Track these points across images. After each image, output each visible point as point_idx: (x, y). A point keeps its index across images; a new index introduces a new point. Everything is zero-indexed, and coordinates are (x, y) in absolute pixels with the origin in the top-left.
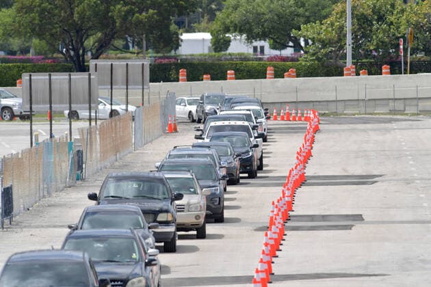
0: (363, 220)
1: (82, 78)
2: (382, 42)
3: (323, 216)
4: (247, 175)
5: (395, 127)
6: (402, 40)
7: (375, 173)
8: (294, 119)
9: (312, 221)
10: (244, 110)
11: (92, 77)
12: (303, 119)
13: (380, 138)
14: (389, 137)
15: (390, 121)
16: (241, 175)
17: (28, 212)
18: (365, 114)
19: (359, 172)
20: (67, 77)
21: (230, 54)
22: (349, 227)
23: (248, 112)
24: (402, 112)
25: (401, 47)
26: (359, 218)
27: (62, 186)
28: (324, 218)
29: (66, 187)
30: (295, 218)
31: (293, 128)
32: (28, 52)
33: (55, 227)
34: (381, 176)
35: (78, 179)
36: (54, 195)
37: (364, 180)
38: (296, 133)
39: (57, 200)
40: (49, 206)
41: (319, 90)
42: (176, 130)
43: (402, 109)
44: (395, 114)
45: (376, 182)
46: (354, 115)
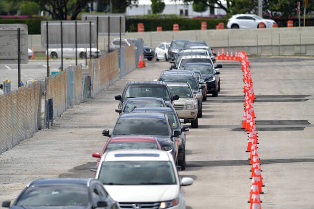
0: (310, 124)
1: (85, 25)
2: (285, 5)
3: (279, 122)
4: (211, 94)
5: (304, 64)
6: (299, 3)
7: (304, 93)
8: (228, 59)
9: (272, 124)
10: (201, 49)
11: (92, 24)
12: (234, 58)
13: (297, 71)
14: (302, 70)
15: (299, 60)
16: (208, 95)
17: (61, 118)
18: (279, 55)
19: (291, 93)
20: (74, 24)
21: (165, 15)
22: (302, 129)
23: (205, 51)
24: (304, 54)
25: (299, 8)
26: (305, 123)
27: (79, 101)
28: (280, 122)
29: (81, 102)
30: (259, 123)
31: (229, 65)
32: (16, 13)
33: (85, 127)
34: (309, 95)
35: (88, 97)
36: (75, 106)
37: (298, 98)
38: (233, 67)
39: (78, 110)
40: (75, 114)
41: (243, 39)
42: (144, 66)
43: (304, 52)
44: (300, 56)
45: (307, 99)
46: (271, 56)
